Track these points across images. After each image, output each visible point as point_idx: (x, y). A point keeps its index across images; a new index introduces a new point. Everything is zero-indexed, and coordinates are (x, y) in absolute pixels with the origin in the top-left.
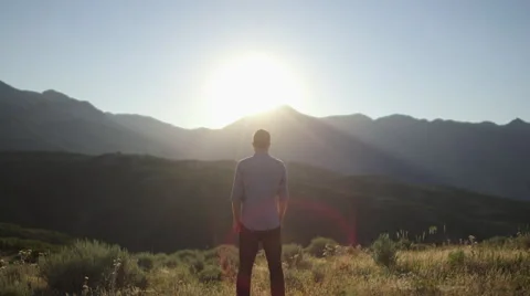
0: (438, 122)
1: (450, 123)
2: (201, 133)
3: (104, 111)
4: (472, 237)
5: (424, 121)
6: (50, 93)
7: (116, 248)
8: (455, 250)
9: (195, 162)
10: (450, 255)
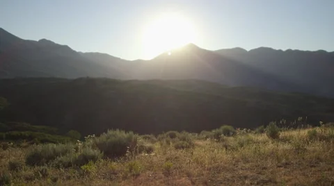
0: (289, 51)
1: (297, 52)
2: (138, 63)
3: (77, 51)
4: (321, 122)
5: (280, 51)
6: (43, 41)
7: (131, 133)
8: (311, 130)
9: (136, 81)
10: (309, 132)
